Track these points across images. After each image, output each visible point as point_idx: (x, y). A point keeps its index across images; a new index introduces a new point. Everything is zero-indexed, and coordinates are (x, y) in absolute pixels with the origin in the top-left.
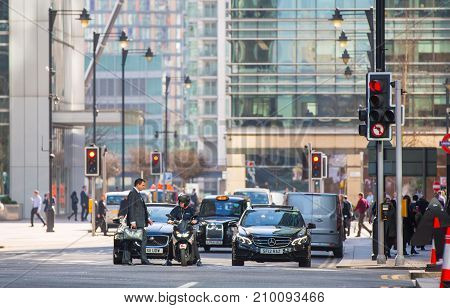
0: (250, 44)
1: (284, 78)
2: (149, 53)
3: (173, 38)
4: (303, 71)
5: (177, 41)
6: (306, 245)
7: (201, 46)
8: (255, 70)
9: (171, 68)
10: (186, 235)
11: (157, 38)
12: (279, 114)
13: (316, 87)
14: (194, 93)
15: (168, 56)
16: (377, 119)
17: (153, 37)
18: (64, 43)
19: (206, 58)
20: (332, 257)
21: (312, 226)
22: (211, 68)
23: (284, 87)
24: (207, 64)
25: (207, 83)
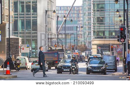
0: (98, 18)
1: (107, 26)
2: (72, 21)
3: (80, 16)
4: (111, 25)
5: (82, 17)
6: (105, 69)
7: (87, 18)
8: (99, 24)
9: (80, 24)
10: (74, 66)
11: (77, 16)
12: (105, 35)
13: (115, 28)
14: (86, 30)
15: (79, 21)
16: (122, 38)
17: (76, 16)
18: (51, 18)
19: (88, 21)
20: (114, 72)
21: (107, 64)
22: (89, 24)
23: (106, 29)
24: (89, 23)
25: (88, 27)
